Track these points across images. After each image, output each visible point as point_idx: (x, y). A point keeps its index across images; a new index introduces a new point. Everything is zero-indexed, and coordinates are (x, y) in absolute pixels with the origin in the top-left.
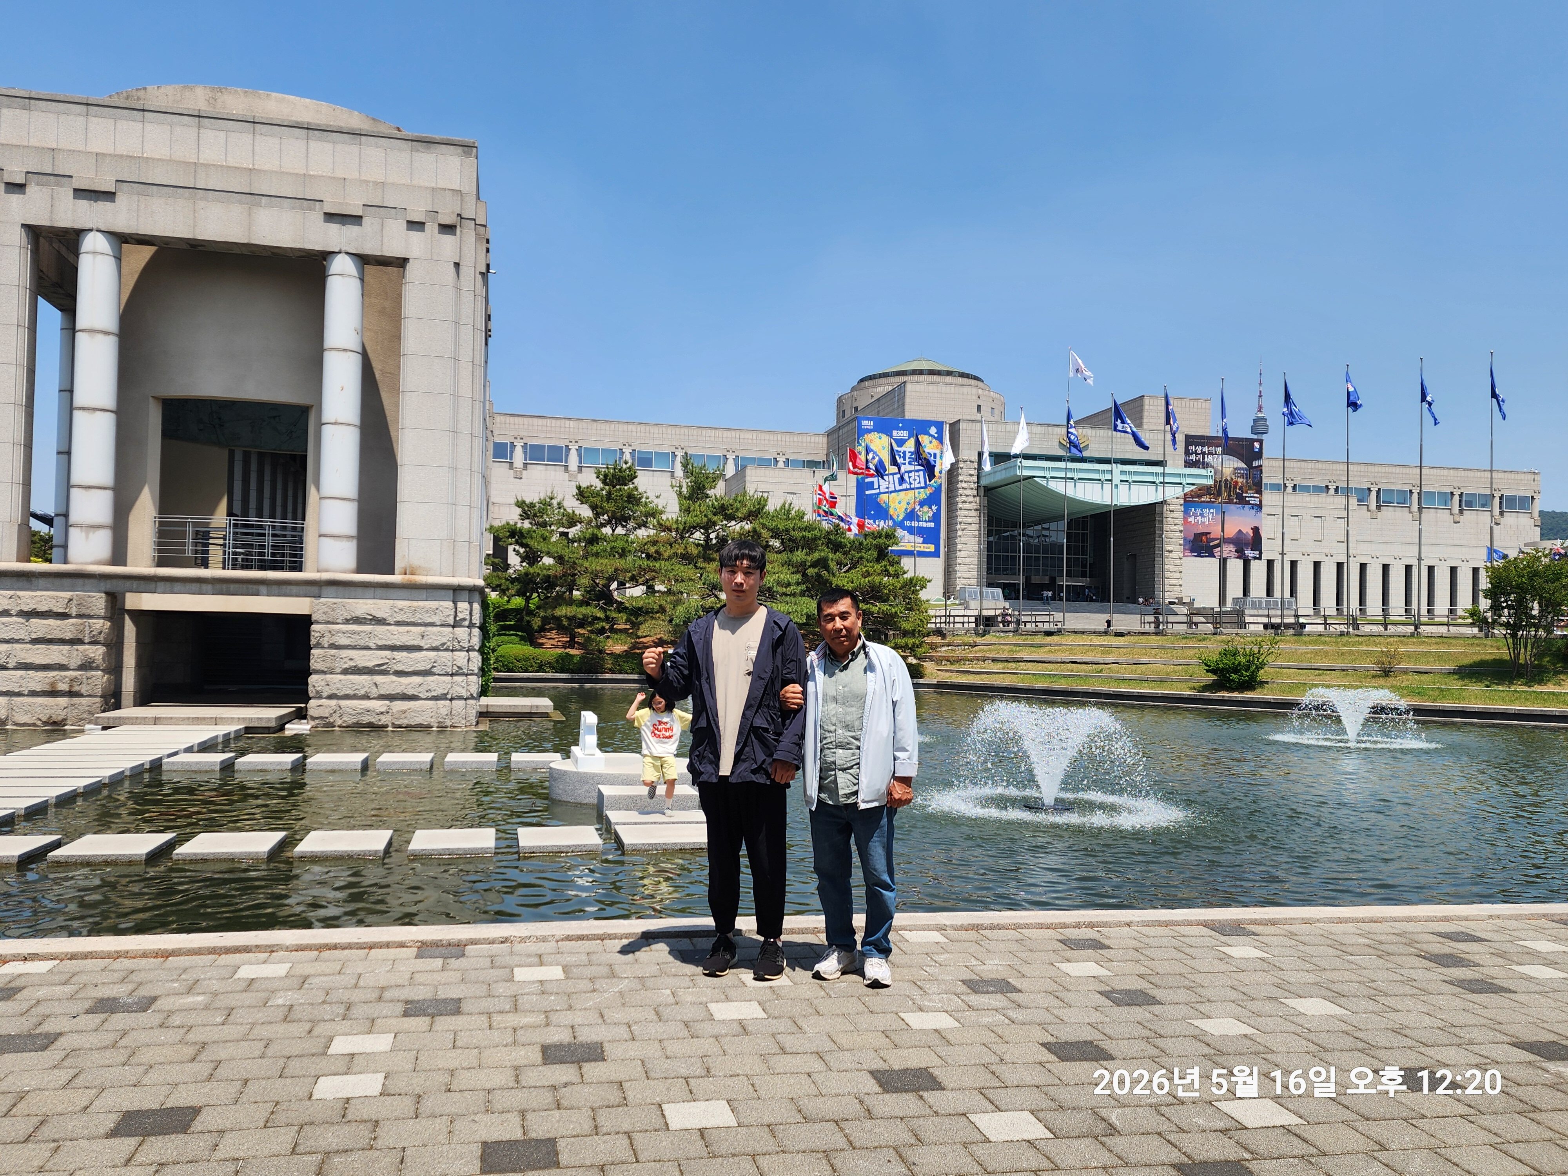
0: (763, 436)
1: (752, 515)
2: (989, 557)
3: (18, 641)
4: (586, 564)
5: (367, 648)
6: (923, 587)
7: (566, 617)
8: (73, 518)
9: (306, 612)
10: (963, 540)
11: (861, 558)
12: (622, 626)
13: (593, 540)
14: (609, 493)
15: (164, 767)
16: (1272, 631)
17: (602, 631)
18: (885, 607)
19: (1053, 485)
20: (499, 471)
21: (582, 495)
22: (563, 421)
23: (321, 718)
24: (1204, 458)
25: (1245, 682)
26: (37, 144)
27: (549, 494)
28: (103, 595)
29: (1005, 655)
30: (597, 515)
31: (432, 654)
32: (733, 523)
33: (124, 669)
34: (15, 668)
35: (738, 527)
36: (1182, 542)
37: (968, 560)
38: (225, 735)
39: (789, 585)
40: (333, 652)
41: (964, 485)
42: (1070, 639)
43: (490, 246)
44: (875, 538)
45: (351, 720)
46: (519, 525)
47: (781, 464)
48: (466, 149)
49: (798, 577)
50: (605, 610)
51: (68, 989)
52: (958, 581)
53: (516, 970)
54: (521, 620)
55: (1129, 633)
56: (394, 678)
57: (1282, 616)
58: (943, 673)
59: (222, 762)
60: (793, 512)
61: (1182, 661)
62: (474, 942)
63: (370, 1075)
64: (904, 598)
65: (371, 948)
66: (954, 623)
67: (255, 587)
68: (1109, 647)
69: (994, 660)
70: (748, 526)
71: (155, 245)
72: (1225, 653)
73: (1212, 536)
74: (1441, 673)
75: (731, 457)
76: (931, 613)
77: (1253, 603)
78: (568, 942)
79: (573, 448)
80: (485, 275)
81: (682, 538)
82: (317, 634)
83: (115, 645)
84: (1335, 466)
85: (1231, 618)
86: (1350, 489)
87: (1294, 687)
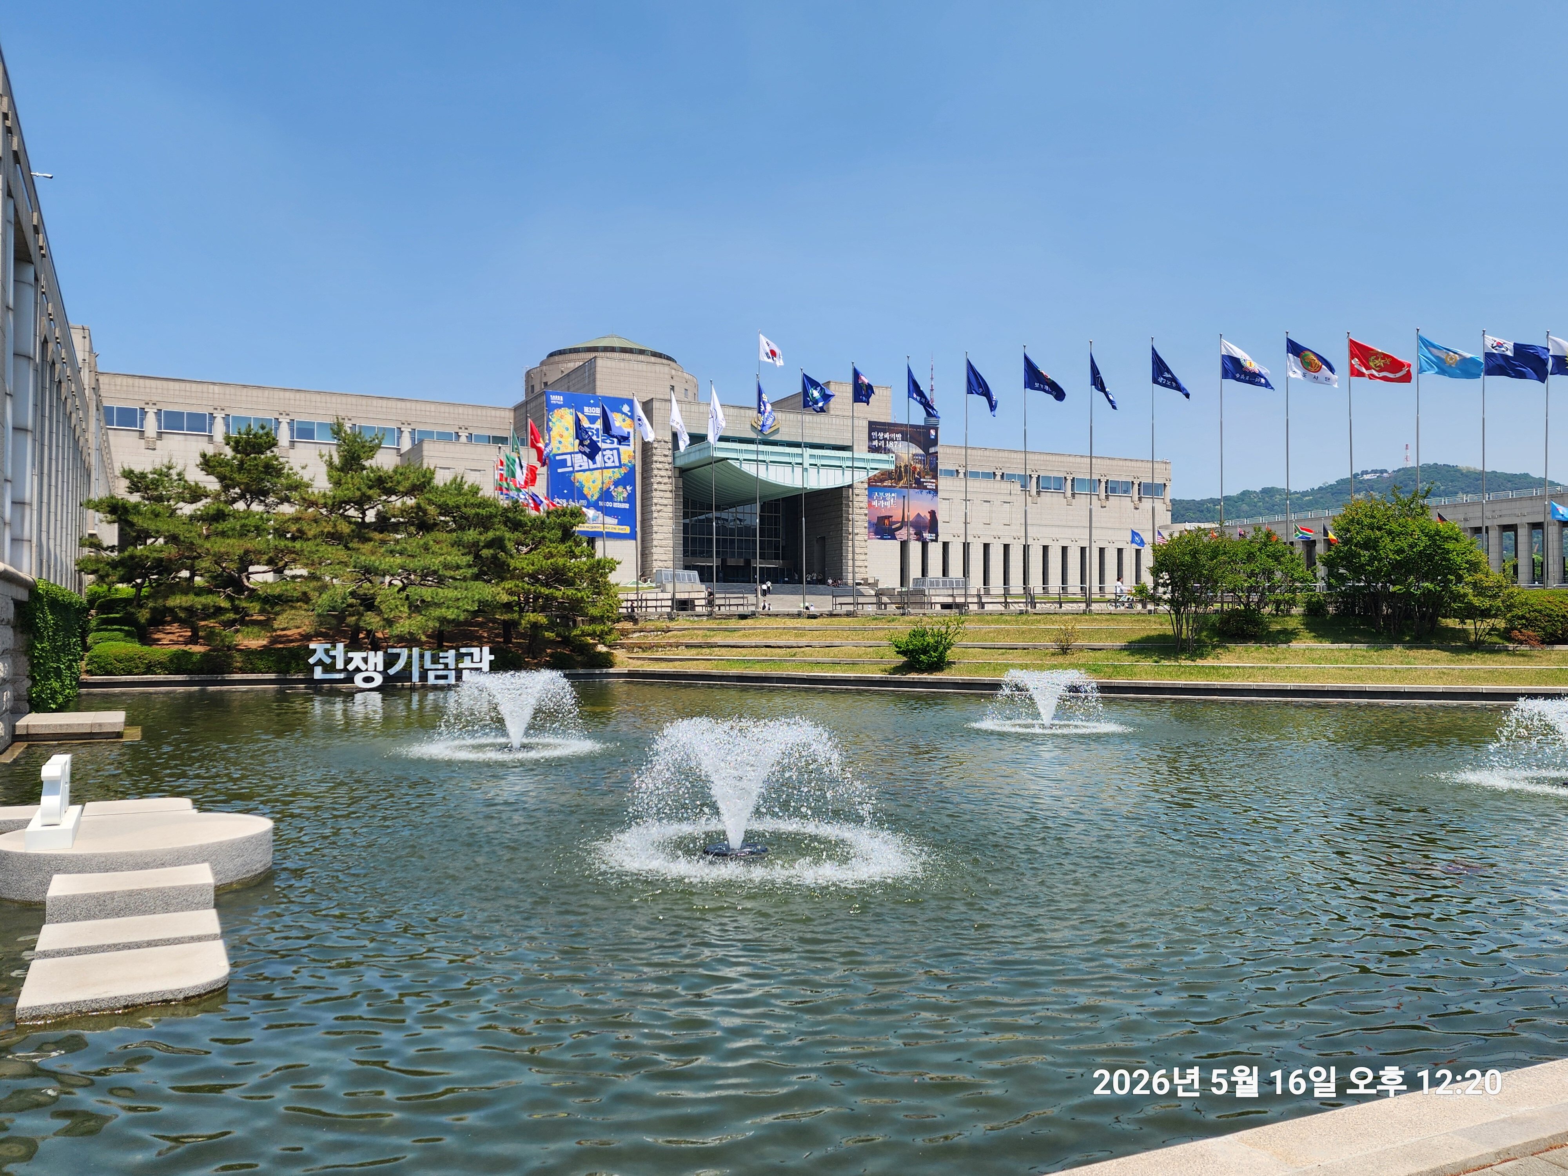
0: (443, 408)
1: (416, 489)
2: (685, 540)
4: (208, 545)
6: (612, 570)
7: (180, 607)
10: (659, 522)
11: (544, 538)
12: (255, 618)
13: (219, 516)
14: (242, 463)
16: (957, 610)
17: (230, 623)
18: (570, 592)
19: (746, 468)
20: (126, 442)
21: (208, 464)
22: (205, 386)
24: (885, 444)
25: (933, 663)
27: (166, 462)
29: (699, 640)
30: (226, 488)
32: (393, 498)
35: (398, 504)
37: (664, 543)
39: (458, 567)
41: (659, 466)
42: (763, 623)
44: (559, 516)
46: (125, 499)
47: (463, 439)
49: (469, 558)
50: (232, 599)
52: (654, 563)
54: (129, 612)
55: (822, 615)
57: (966, 595)
58: (635, 661)
60: (466, 487)
61: (872, 642)
64: (592, 581)
66: (647, 607)
68: (800, 632)
69: (688, 646)
70: (411, 502)
72: (914, 634)
74: (1112, 649)
75: (406, 430)
76: (621, 596)
77: (932, 583)
79: (219, 416)
81: (331, 514)
84: (1001, 454)
85: (917, 599)
86: (1014, 476)
87: (980, 667)
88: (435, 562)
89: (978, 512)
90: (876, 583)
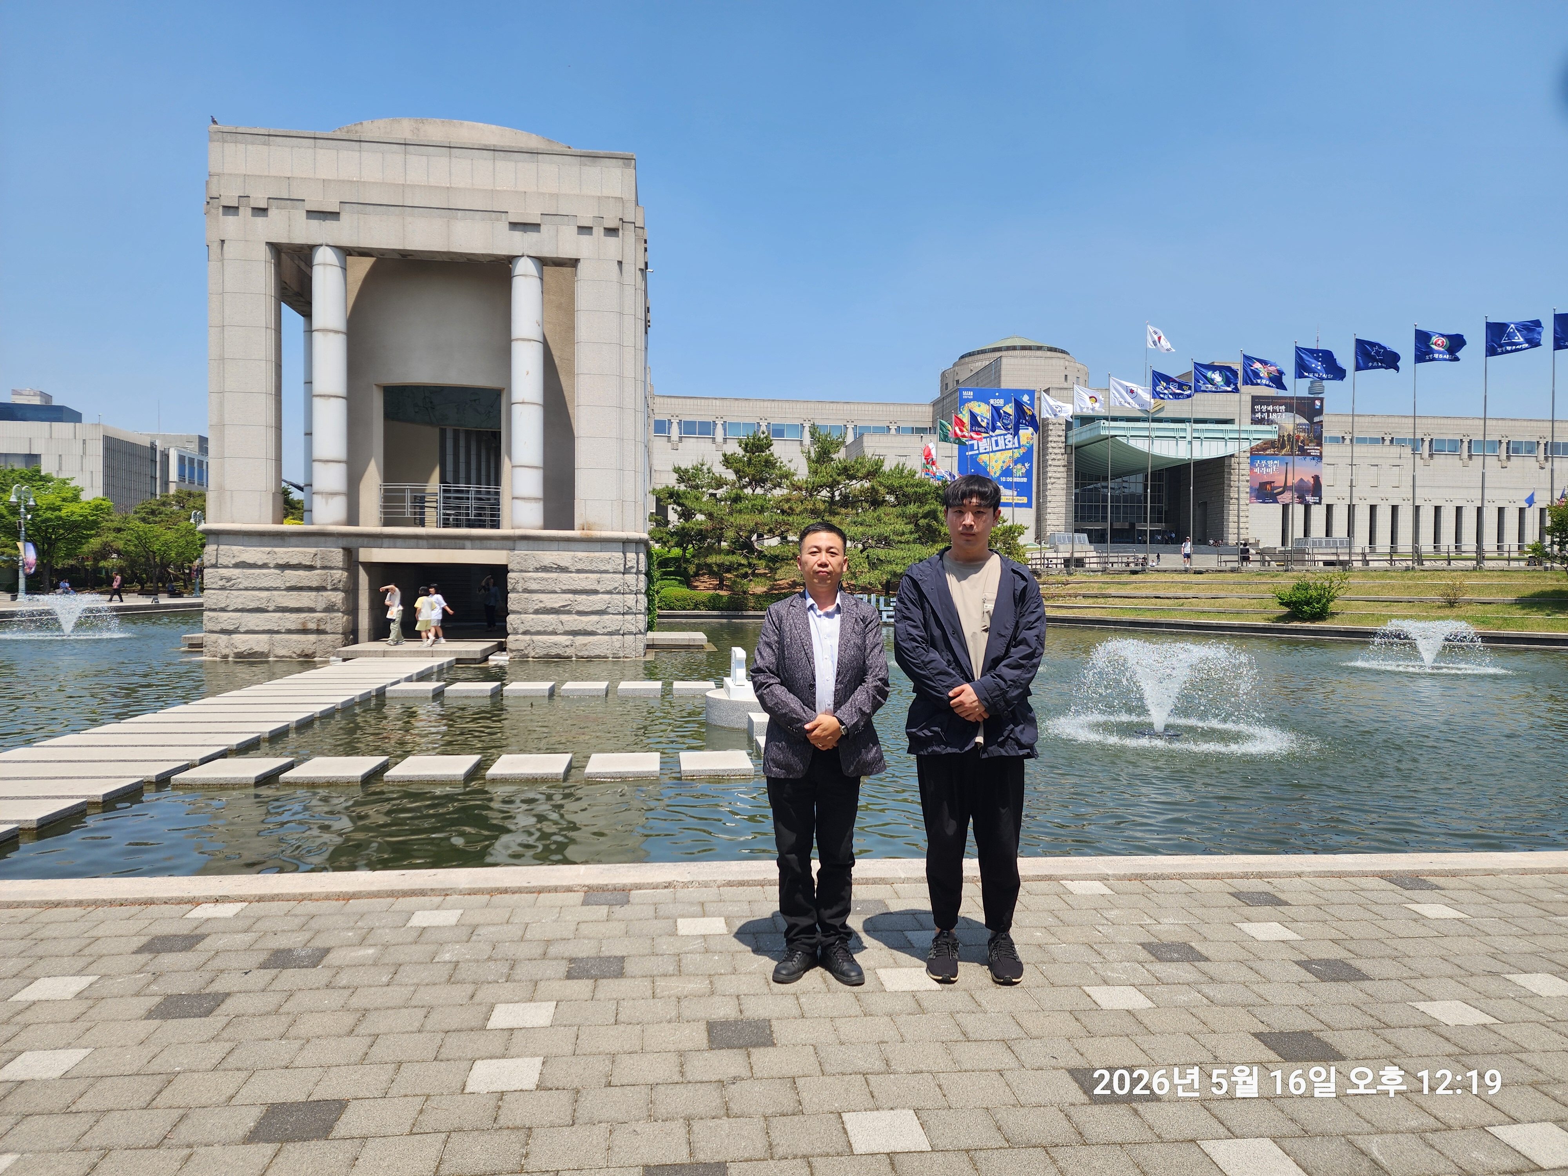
0: (877, 407)
1: (872, 474)
2: (1076, 507)
3: (276, 589)
4: (732, 519)
5: (555, 592)
6: (1020, 534)
7: (716, 564)
8: (316, 487)
9: (503, 562)
10: (1053, 492)
12: (762, 571)
13: (737, 499)
14: (750, 459)
15: (387, 694)
16: (1341, 567)
17: (745, 575)
19: (1133, 443)
20: (659, 444)
21: (728, 461)
22: (710, 401)
23: (518, 650)
24: (1268, 416)
25: (1316, 613)
26: (276, 175)
27: (700, 461)
28: (341, 550)
29: (1095, 592)
30: (740, 478)
31: (607, 597)
32: (854, 482)
33: (360, 611)
34: (274, 611)
35: (858, 486)
36: (1248, 490)
37: (1057, 510)
38: (439, 666)
39: (903, 534)
40: (526, 595)
41: (1053, 445)
42: (1154, 577)
43: (647, 245)
45: (541, 652)
46: (676, 488)
47: (893, 431)
48: (626, 161)
49: (911, 527)
50: (747, 558)
51: (249, 937)
52: (1048, 528)
53: (679, 920)
54: (679, 567)
55: (1207, 571)
56: (576, 617)
57: (1350, 554)
59: (434, 690)
60: (906, 471)
61: (1256, 595)
62: (639, 887)
63: (527, 1060)
64: (1004, 543)
65: (540, 892)
66: (1048, 564)
67: (461, 542)
68: (1187, 585)
69: (1085, 596)
70: (867, 484)
71: (372, 256)
72: (1298, 588)
73: (1276, 485)
74: (1504, 603)
75: (850, 427)
76: (1028, 556)
77: (1314, 543)
78: (729, 888)
79: (719, 423)
80: (644, 271)
81: (811, 495)
82: (513, 581)
83: (352, 591)
84: (1390, 420)
85: (1300, 557)
86: (1404, 440)
87: (1362, 618)
88: (887, 530)
89: (1365, 477)
90: (1257, 543)
